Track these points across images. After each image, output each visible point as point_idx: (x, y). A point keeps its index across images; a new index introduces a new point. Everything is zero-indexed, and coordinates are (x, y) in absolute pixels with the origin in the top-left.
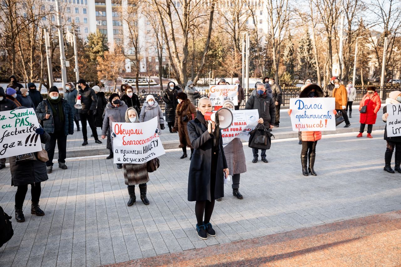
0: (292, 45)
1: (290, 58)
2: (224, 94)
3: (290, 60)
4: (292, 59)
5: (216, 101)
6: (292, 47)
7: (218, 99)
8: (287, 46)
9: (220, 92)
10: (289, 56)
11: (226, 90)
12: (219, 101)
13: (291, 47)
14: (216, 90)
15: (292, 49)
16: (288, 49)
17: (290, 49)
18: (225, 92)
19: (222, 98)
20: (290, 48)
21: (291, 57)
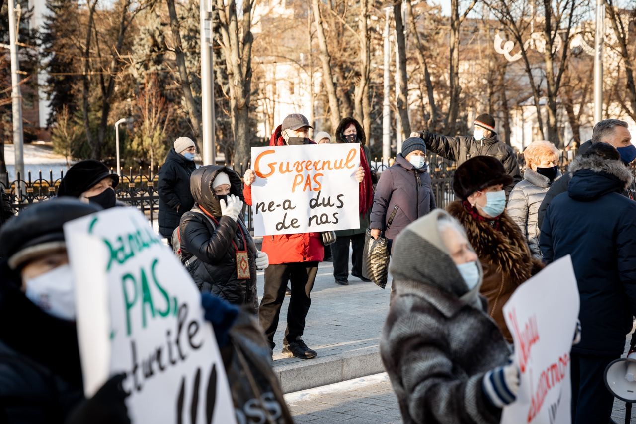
0: (161, 28)
1: (158, 74)
2: (308, 183)
3: (156, 79)
4: (161, 77)
5: (277, 215)
6: (161, 33)
7: (287, 205)
8: (142, 29)
9: (295, 173)
10: (151, 63)
11: (315, 164)
12: (291, 215)
13: (157, 33)
14: (277, 167)
15: (159, 40)
16: (148, 42)
17: (155, 41)
18: (311, 173)
19: (300, 198)
20: (153, 36)
21: (159, 67)
